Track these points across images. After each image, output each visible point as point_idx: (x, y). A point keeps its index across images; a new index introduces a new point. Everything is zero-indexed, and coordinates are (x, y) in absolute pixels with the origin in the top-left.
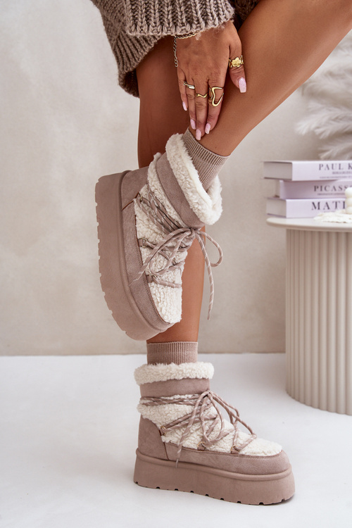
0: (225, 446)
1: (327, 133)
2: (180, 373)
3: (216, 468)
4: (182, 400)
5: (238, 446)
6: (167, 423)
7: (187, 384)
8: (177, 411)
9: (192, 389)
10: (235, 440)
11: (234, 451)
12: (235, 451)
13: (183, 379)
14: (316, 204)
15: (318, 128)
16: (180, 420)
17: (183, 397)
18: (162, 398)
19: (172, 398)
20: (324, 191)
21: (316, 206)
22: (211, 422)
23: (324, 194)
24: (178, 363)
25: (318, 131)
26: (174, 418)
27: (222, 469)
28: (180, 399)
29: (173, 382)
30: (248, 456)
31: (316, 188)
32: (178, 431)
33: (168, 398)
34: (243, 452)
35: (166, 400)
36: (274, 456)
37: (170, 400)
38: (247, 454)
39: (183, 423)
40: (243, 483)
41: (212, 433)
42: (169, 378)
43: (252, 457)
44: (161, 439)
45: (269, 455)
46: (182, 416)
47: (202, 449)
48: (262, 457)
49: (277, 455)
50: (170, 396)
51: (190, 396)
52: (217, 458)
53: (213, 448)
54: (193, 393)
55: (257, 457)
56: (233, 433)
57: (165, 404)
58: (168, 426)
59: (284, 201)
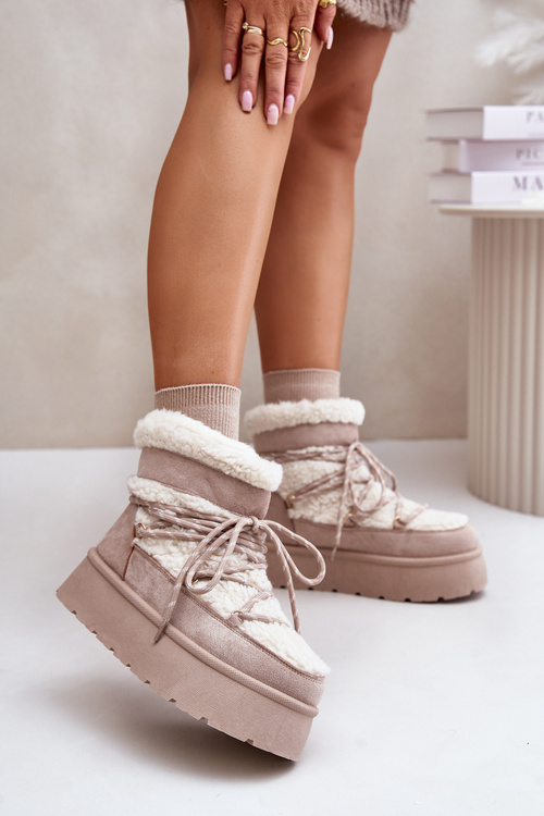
0: (385, 519)
1: (527, 65)
2: (317, 413)
3: (371, 553)
4: (319, 455)
5: (403, 519)
6: (297, 489)
7: (326, 430)
8: (312, 470)
9: (334, 437)
10: (398, 510)
11: (398, 525)
12: (399, 527)
13: (322, 423)
14: (521, 181)
15: (512, 54)
16: (316, 483)
17: (320, 449)
18: (290, 452)
19: (304, 451)
20: (532, 159)
21: (521, 184)
22: (362, 487)
23: (533, 164)
24: (312, 398)
25: (513, 60)
26: (307, 480)
27: (380, 554)
28: (316, 452)
29: (306, 428)
30: (419, 532)
31: (519, 153)
32: (313, 500)
33: (299, 452)
34: (411, 526)
35: (295, 455)
36: (457, 529)
37: (302, 455)
38: (418, 528)
39: (321, 488)
40: (412, 572)
41: (365, 501)
42: (299, 422)
43: (425, 532)
44: (287, 514)
45: (449, 528)
46: (319, 477)
47: (351, 526)
48: (440, 531)
49: (462, 528)
50: (301, 448)
51: (331, 448)
52: (373, 537)
53: (368, 522)
54: (336, 444)
55: (433, 532)
56: (395, 501)
57: (293, 461)
58: (298, 493)
59: (468, 175)
